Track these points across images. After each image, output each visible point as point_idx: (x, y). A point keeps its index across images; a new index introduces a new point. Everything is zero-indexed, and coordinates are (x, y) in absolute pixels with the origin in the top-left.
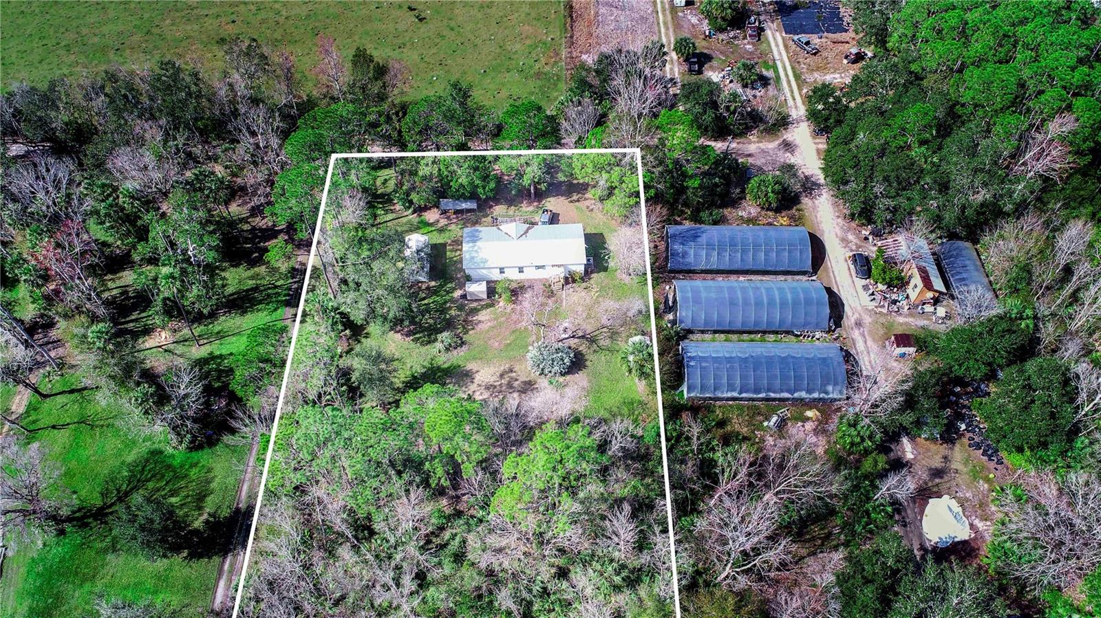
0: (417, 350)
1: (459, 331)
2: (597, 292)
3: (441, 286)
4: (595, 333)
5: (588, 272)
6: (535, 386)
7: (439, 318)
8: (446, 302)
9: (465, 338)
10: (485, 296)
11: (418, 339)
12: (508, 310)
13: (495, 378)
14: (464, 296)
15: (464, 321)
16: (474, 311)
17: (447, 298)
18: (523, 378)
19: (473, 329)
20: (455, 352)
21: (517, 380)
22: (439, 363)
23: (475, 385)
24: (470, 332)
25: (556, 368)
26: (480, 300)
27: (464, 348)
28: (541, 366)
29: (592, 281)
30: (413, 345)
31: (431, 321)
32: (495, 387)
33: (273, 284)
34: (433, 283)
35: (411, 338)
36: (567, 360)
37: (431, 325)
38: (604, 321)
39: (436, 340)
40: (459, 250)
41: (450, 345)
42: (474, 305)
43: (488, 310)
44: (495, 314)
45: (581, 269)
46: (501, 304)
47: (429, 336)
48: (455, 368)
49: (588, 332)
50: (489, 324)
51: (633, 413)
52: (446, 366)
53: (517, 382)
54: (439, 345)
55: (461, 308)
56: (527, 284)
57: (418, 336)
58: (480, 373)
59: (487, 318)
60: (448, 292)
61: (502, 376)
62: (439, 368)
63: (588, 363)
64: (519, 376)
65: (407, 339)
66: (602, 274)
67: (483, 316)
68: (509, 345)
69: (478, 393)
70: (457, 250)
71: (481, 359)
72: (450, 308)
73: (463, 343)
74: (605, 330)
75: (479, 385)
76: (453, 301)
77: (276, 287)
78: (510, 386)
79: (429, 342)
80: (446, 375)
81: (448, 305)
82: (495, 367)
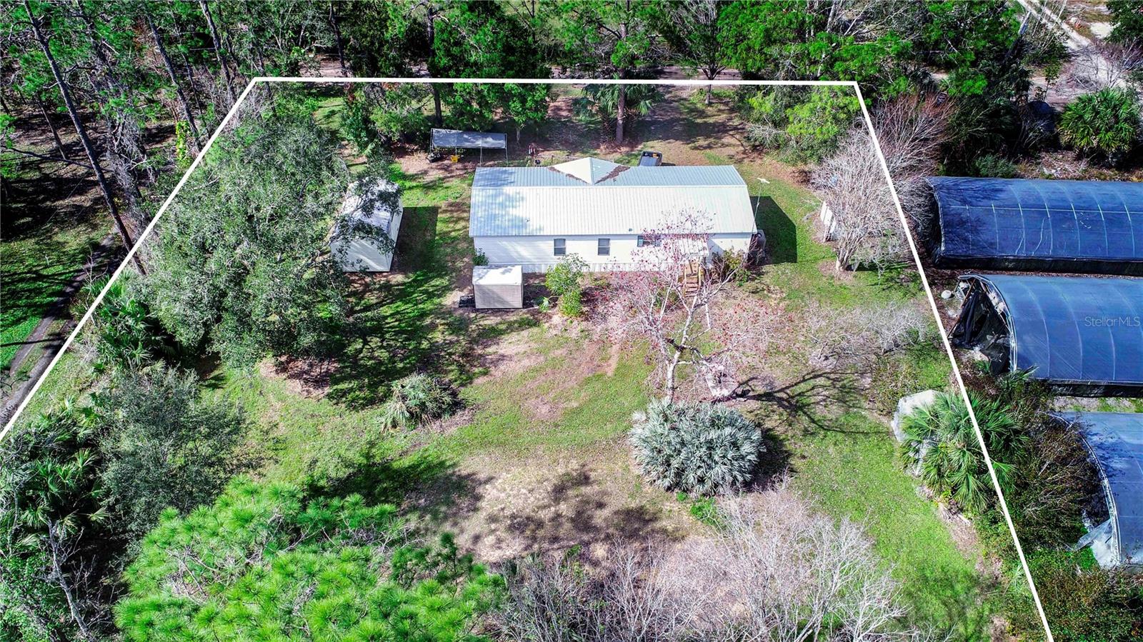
0: (338, 420)
1: (451, 376)
2: (782, 299)
3: (417, 283)
4: (798, 389)
5: (755, 263)
6: (658, 525)
7: (404, 347)
8: (423, 315)
9: (465, 393)
10: (517, 301)
11: (344, 393)
12: (574, 333)
13: (542, 495)
14: (469, 303)
15: (464, 355)
16: (492, 335)
17: (428, 306)
18: (621, 500)
19: (485, 374)
20: (435, 426)
21: (601, 505)
22: (391, 455)
23: (482, 515)
24: (480, 381)
25: (719, 470)
26: (507, 311)
27: (461, 416)
28: (675, 463)
29: (766, 279)
30: (327, 406)
31: (384, 355)
32: (540, 524)
33: (36, 272)
34: (399, 278)
35: (327, 390)
36: (747, 448)
37: (381, 363)
38: (815, 359)
39: (388, 395)
40: (463, 219)
41: (423, 406)
42: (491, 321)
43: (525, 333)
44: (540, 340)
45: (742, 246)
46: (557, 319)
47: (373, 386)
48: (430, 468)
49: (779, 384)
50: (526, 362)
51: (962, 615)
52: (406, 462)
53: (606, 512)
54: (394, 407)
55: (458, 327)
56: (614, 282)
57: (341, 386)
58: (498, 483)
59: (522, 348)
60: (431, 295)
61: (559, 492)
62: (386, 468)
63: (795, 462)
64: (605, 493)
65: (317, 393)
66: (787, 268)
67: (511, 345)
68: (578, 411)
69: (490, 540)
70: (459, 219)
71: (501, 444)
72: (433, 327)
73: (456, 405)
74: (821, 381)
75: (493, 519)
76: (441, 312)
77: (40, 277)
78: (582, 522)
79: (371, 402)
80: (403, 485)
81: (428, 321)
82: (539, 466)
